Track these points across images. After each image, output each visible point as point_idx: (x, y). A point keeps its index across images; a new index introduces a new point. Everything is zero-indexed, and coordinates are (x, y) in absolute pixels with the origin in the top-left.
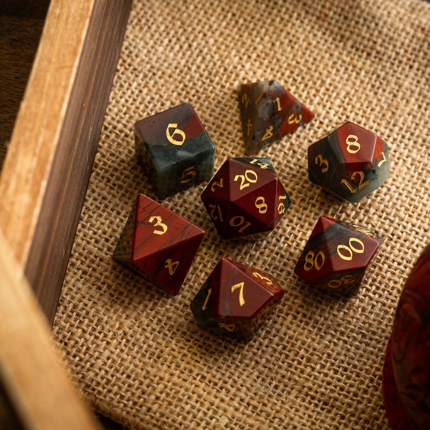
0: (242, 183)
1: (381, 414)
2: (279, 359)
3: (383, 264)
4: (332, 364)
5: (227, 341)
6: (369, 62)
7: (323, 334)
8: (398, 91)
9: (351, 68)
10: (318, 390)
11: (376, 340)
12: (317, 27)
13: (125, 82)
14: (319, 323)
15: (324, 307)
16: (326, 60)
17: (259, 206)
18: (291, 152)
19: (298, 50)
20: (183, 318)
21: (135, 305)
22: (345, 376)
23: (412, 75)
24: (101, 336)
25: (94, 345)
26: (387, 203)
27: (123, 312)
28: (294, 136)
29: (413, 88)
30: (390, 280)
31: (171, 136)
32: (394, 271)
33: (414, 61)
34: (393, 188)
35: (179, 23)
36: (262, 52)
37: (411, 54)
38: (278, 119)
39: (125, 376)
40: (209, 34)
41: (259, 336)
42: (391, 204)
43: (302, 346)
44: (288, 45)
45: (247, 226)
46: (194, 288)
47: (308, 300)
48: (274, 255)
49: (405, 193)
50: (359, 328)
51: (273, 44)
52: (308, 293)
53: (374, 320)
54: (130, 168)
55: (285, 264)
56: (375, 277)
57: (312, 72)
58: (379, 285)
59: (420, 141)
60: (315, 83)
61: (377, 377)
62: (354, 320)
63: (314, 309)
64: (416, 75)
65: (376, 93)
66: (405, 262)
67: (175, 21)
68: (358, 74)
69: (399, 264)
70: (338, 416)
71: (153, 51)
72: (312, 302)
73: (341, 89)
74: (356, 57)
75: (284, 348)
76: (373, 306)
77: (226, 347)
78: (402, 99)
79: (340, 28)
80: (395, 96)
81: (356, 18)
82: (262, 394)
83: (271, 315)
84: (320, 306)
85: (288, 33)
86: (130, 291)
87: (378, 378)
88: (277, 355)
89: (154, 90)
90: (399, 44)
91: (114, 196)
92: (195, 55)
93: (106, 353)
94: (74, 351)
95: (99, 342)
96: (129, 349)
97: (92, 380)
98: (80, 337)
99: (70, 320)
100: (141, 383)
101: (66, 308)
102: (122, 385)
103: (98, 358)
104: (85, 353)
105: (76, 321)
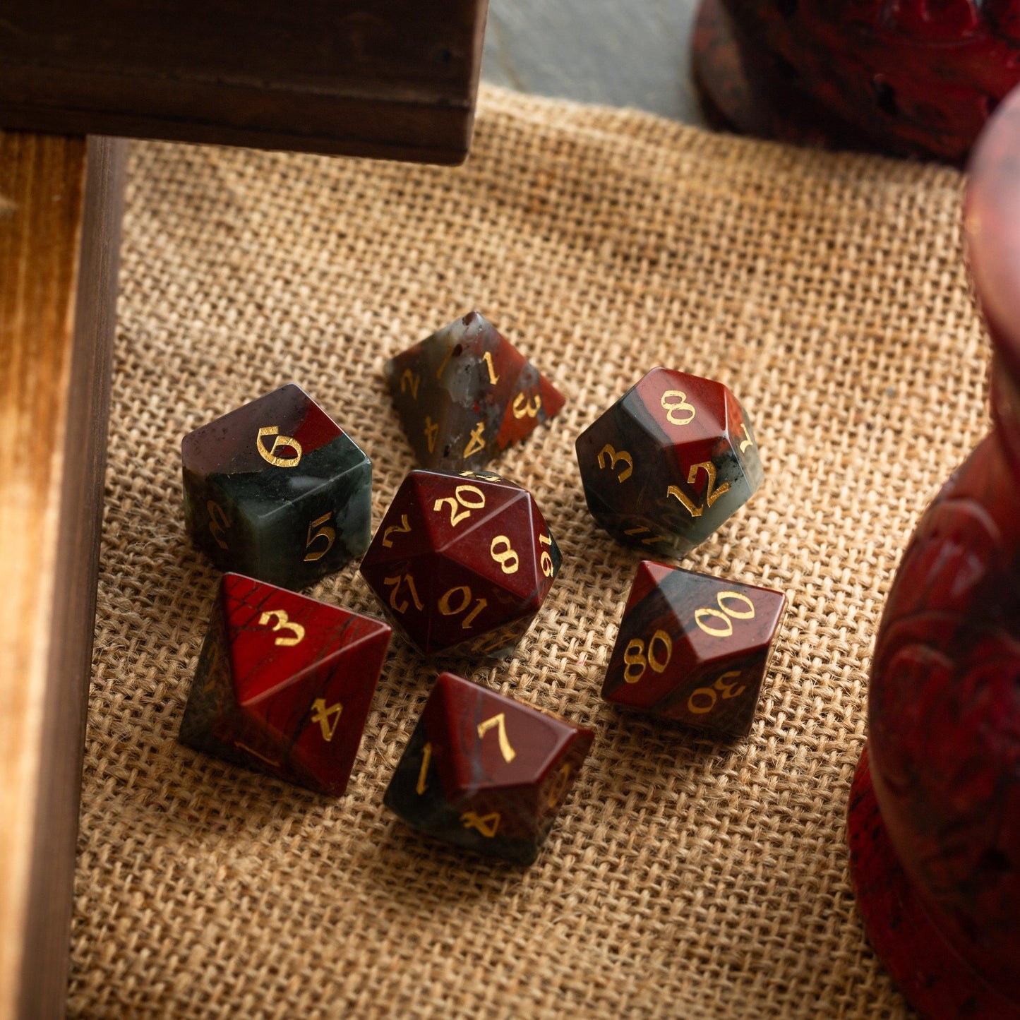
0: (453, 512)
1: (866, 969)
2: (607, 892)
3: (790, 667)
4: (730, 885)
5: (480, 873)
6: (656, 279)
7: (692, 827)
8: (734, 325)
9: (620, 298)
10: (712, 942)
11: (815, 821)
12: (527, 228)
13: (133, 400)
14: (679, 806)
15: (681, 772)
16: (563, 291)
17: (500, 558)
18: (531, 478)
19: (497, 281)
20: (368, 841)
21: (253, 830)
22: (764, 905)
23: (756, 286)
24: (191, 898)
25: (179, 920)
26: (768, 547)
27: (229, 846)
28: (529, 448)
29: (767, 312)
30: (815, 696)
31: (269, 451)
32: (818, 677)
33: (755, 257)
34: (773, 517)
35: (225, 271)
36: (420, 296)
37: (746, 244)
38: (492, 405)
39: (264, 970)
40: (297, 279)
41: (551, 852)
42: (775, 547)
43: (652, 858)
44: (475, 274)
45: (479, 609)
46: (379, 776)
47: (643, 764)
48: (542, 684)
49: (801, 523)
50: (771, 803)
51: (441, 277)
52: (637, 749)
53: (801, 782)
54: (179, 560)
55: (572, 699)
56: (779, 695)
57: (538, 318)
58: (792, 710)
59: (806, 418)
60: (549, 340)
61: (838, 895)
62: (756, 788)
63: (659, 780)
64: (766, 284)
65: (688, 338)
66: (837, 655)
67: (217, 270)
68: (639, 306)
69: (825, 661)
70: (771, 987)
71: (181, 331)
72: (653, 765)
73: (610, 343)
74: (628, 273)
75: (613, 868)
76: (790, 755)
77: (479, 887)
78: (747, 340)
79: (579, 222)
80: (730, 336)
81: (609, 194)
82: (588, 965)
83: (564, 807)
84: (671, 771)
85: (470, 250)
86: (234, 804)
87: (841, 897)
88: (600, 884)
89: (200, 402)
90: (713, 229)
91: (155, 620)
92: (274, 323)
93: (212, 931)
94: (134, 939)
95: (188, 911)
96: (262, 915)
97: (191, 992)
98: (143, 909)
99: (111, 878)
100: (306, 980)
101: (95, 856)
102: (261, 991)
103: (193, 943)
104: (161, 939)
105: (124, 878)
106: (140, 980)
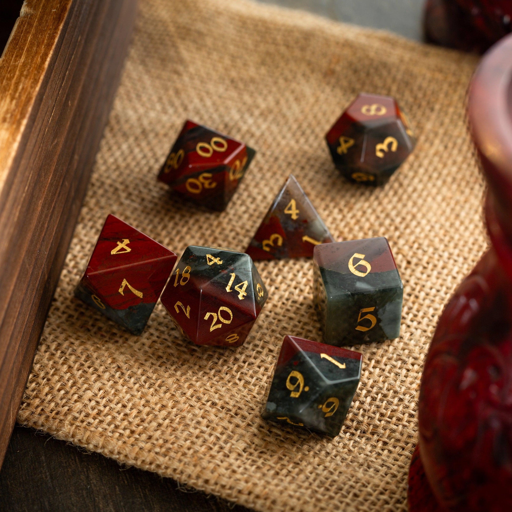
3: (419, 292)
4: (369, 392)
12: (323, 84)
21: (131, 344)
22: (385, 402)
24: (91, 370)
25: (83, 379)
27: (117, 349)
29: (437, 129)
30: (430, 307)
32: (433, 298)
39: (120, 405)
42: (422, 235)
49: (438, 226)
50: (398, 355)
53: (415, 346)
56: (411, 305)
58: (416, 313)
59: (449, 179)
66: (444, 289)
69: (438, 291)
76: (412, 334)
93: (98, 385)
94: (58, 385)
95: (88, 376)
96: (125, 380)
97: (80, 412)
98: (66, 373)
99: (54, 357)
100: (140, 412)
101: (48, 347)
102: (116, 415)
103: (87, 389)
104: (72, 387)
105: (60, 358)
106: (57, 405)
